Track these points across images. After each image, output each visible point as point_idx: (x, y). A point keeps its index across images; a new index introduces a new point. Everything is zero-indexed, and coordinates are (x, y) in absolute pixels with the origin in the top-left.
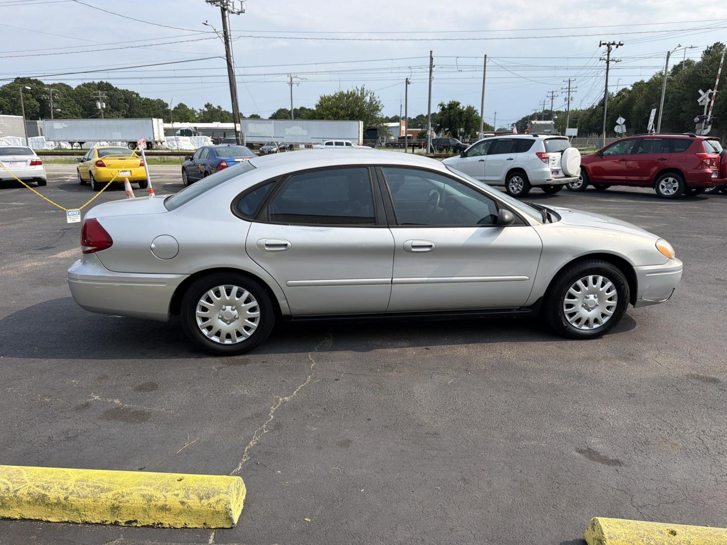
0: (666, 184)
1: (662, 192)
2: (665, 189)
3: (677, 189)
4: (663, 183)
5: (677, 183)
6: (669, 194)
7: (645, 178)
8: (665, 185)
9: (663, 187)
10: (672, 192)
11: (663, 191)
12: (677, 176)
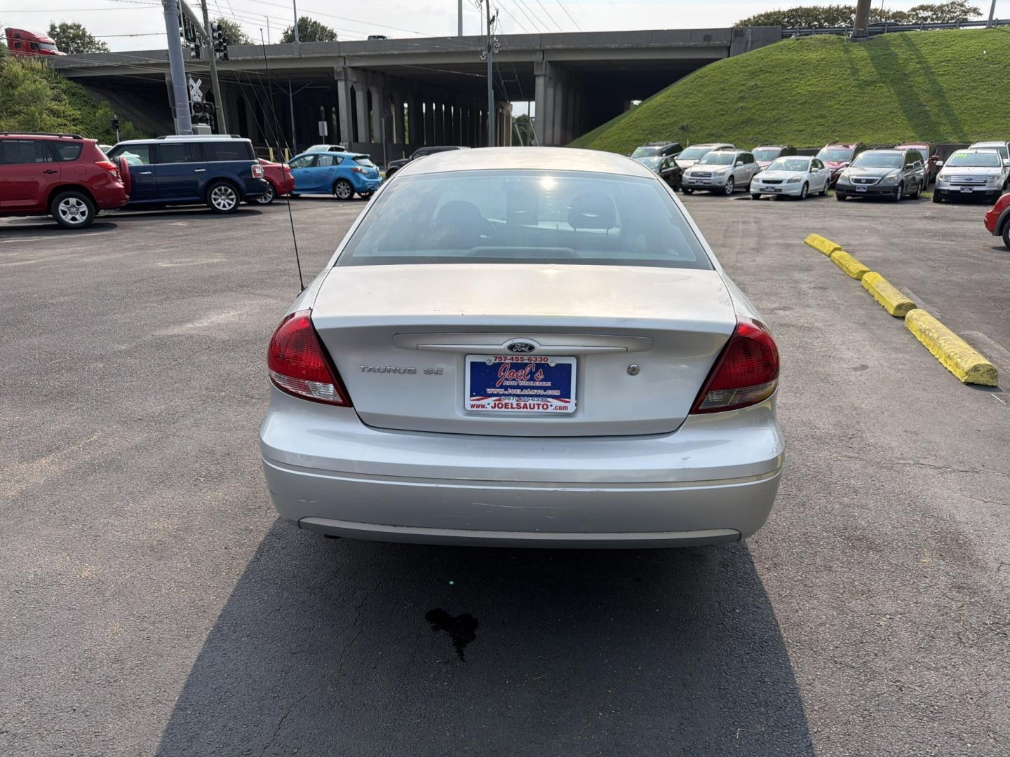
0: (68, 208)
1: (67, 220)
2: (70, 216)
3: (87, 213)
4: (62, 206)
5: (84, 205)
6: (77, 222)
7: (31, 203)
8: (66, 210)
9: (64, 213)
10: (81, 219)
11: (67, 218)
12: (81, 195)
